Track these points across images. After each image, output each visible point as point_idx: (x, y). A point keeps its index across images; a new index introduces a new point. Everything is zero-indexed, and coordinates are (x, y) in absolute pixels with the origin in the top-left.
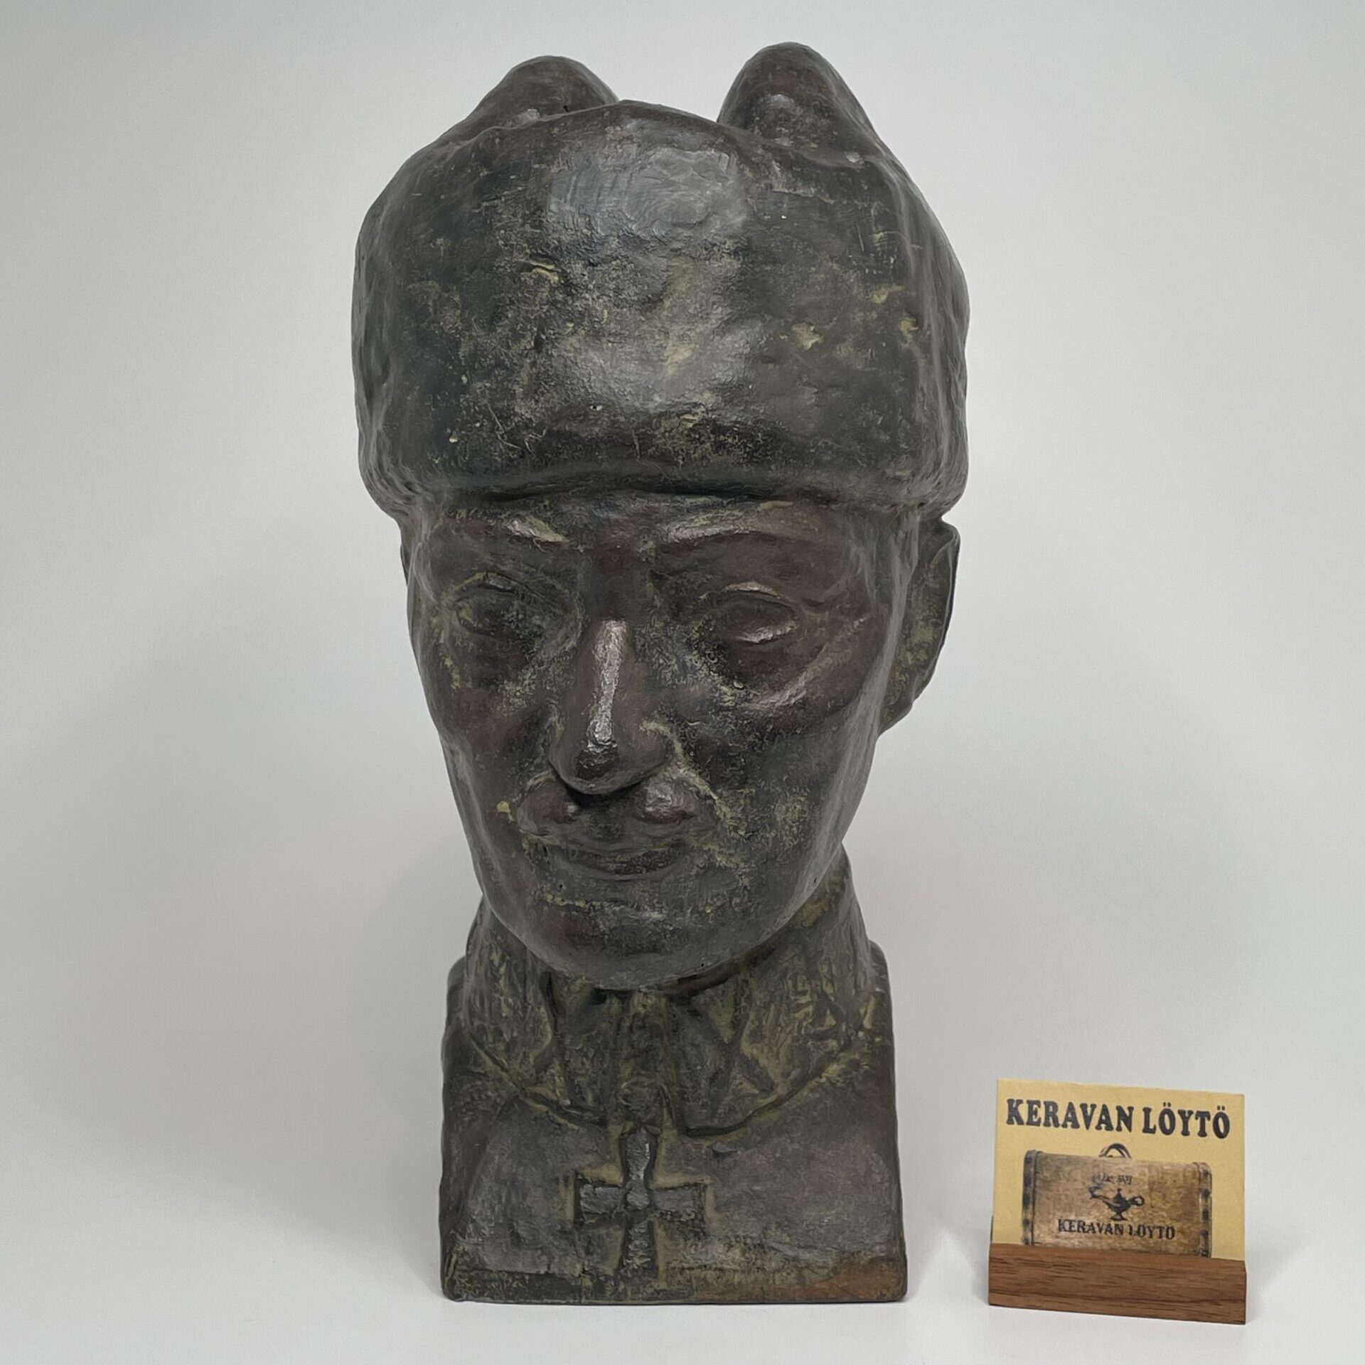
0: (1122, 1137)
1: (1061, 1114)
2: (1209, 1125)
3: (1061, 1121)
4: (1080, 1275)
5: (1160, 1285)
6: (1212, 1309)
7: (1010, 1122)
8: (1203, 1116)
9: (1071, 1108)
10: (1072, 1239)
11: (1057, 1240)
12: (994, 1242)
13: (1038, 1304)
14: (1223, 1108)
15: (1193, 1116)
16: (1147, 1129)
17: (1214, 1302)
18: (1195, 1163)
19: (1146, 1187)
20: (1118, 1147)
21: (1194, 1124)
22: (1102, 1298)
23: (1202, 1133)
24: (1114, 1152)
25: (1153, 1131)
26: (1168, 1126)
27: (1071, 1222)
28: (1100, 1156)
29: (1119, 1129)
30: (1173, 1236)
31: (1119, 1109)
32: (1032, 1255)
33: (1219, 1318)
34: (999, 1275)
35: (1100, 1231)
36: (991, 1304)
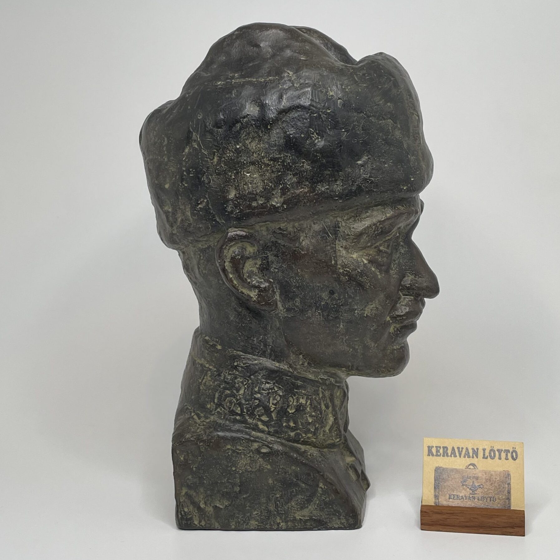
0: (475, 461)
1: (449, 452)
2: (509, 455)
3: (449, 455)
4: (458, 517)
5: (490, 521)
6: (511, 530)
7: (429, 455)
8: (507, 451)
9: (453, 449)
10: (454, 502)
11: (448, 503)
12: (423, 504)
13: (441, 529)
14: (515, 448)
15: (503, 452)
16: (484, 457)
17: (513, 527)
18: (504, 471)
19: (484, 480)
20: (473, 465)
21: (503, 455)
22: (467, 527)
23: (507, 459)
24: (471, 467)
25: (487, 458)
27: (454, 495)
28: (466, 468)
29: (473, 457)
30: (496, 500)
31: (473, 449)
32: (438, 510)
33: (514, 534)
34: (424, 518)
35: (466, 499)
36: (422, 530)
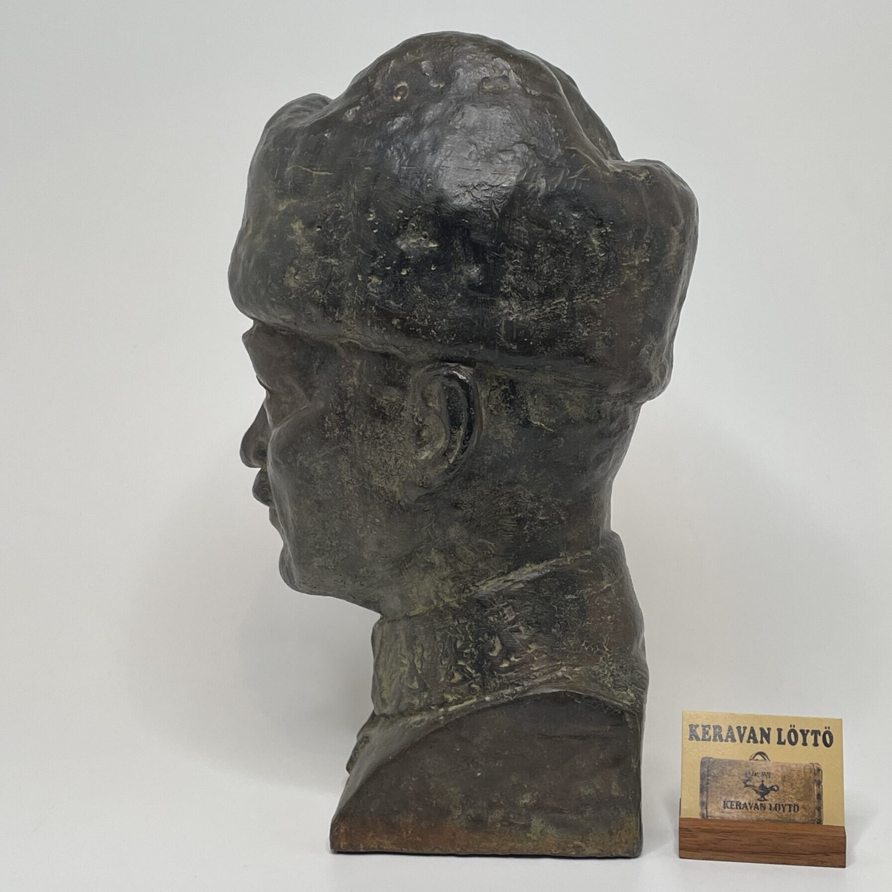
0: (764, 747)
1: (724, 734)
2: (820, 739)
3: (724, 738)
4: (739, 838)
5: (791, 843)
6: (826, 858)
7: (691, 738)
8: (816, 733)
9: (730, 729)
10: (732, 813)
11: (723, 814)
12: (681, 816)
13: (711, 857)
14: (829, 728)
15: (809, 734)
16: (780, 742)
17: (826, 854)
18: (811, 763)
19: (780, 779)
20: (761, 754)
21: (810, 739)
22: (753, 853)
23: (816, 744)
24: (759, 757)
25: (784, 743)
26: (793, 740)
27: (731, 802)
28: (750, 760)
29: (762, 742)
30: (798, 810)
31: (762, 729)
32: (707, 826)
33: (828, 864)
34: (685, 839)
35: (751, 808)
36: (681, 858)
